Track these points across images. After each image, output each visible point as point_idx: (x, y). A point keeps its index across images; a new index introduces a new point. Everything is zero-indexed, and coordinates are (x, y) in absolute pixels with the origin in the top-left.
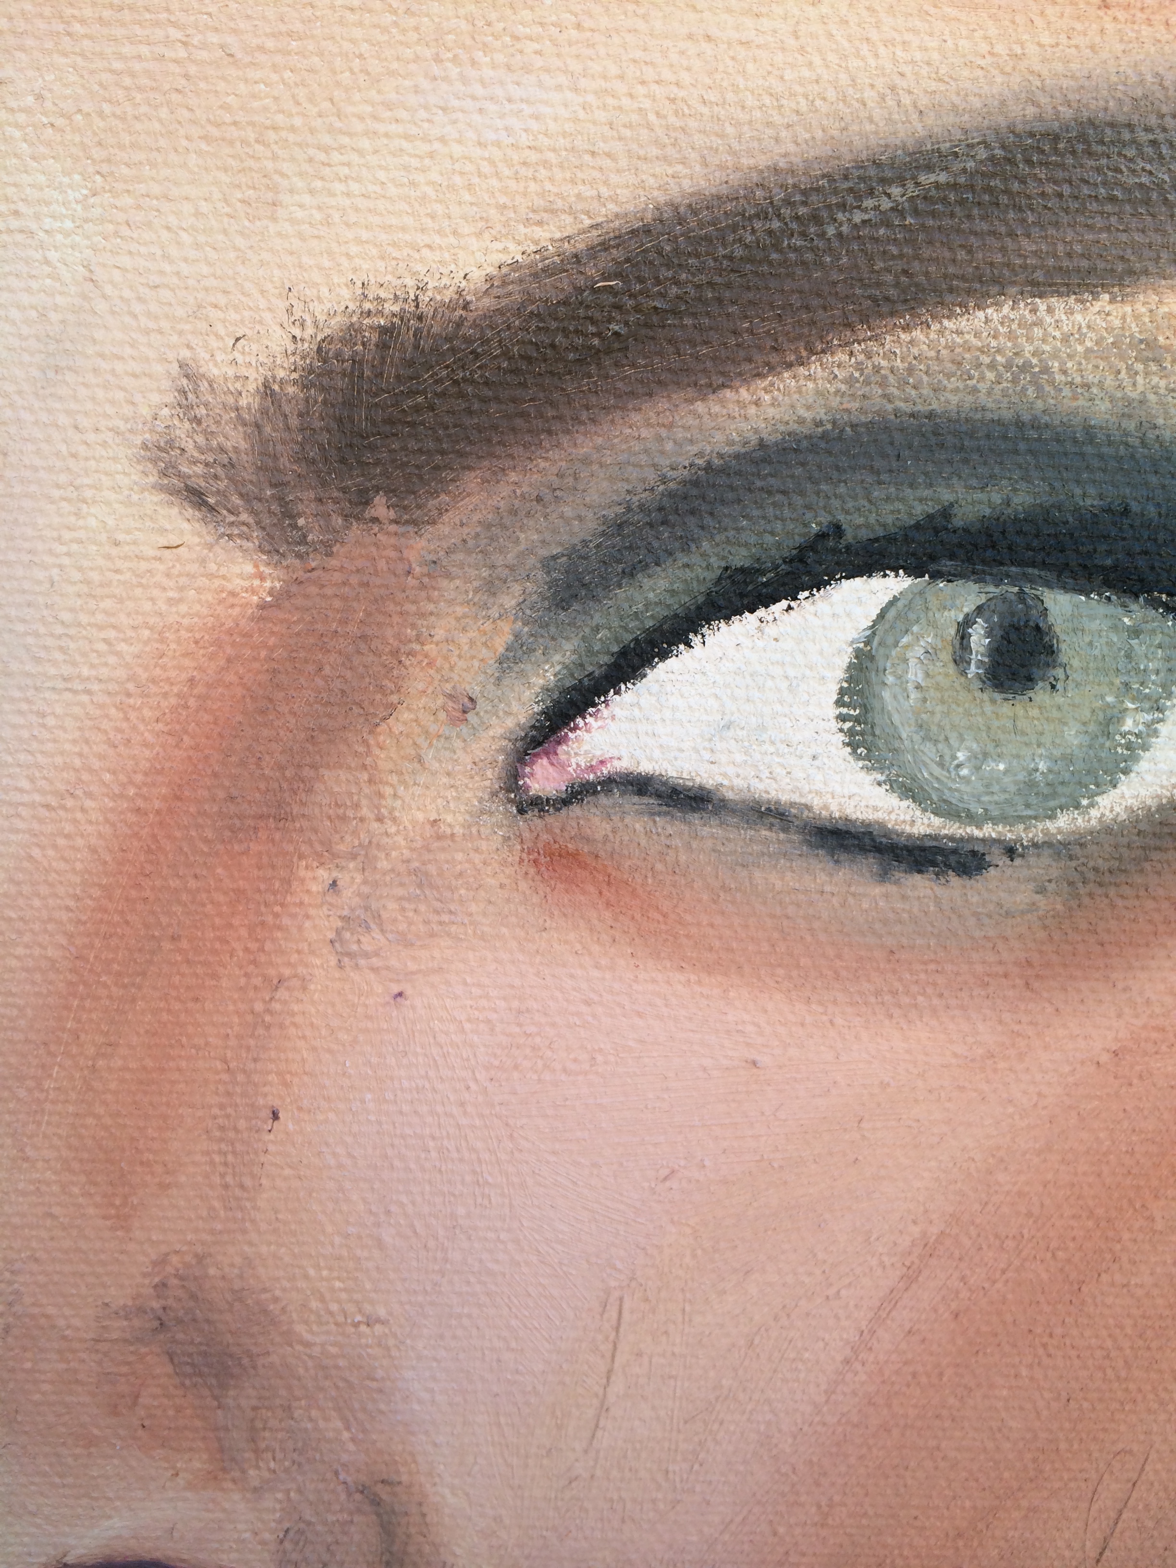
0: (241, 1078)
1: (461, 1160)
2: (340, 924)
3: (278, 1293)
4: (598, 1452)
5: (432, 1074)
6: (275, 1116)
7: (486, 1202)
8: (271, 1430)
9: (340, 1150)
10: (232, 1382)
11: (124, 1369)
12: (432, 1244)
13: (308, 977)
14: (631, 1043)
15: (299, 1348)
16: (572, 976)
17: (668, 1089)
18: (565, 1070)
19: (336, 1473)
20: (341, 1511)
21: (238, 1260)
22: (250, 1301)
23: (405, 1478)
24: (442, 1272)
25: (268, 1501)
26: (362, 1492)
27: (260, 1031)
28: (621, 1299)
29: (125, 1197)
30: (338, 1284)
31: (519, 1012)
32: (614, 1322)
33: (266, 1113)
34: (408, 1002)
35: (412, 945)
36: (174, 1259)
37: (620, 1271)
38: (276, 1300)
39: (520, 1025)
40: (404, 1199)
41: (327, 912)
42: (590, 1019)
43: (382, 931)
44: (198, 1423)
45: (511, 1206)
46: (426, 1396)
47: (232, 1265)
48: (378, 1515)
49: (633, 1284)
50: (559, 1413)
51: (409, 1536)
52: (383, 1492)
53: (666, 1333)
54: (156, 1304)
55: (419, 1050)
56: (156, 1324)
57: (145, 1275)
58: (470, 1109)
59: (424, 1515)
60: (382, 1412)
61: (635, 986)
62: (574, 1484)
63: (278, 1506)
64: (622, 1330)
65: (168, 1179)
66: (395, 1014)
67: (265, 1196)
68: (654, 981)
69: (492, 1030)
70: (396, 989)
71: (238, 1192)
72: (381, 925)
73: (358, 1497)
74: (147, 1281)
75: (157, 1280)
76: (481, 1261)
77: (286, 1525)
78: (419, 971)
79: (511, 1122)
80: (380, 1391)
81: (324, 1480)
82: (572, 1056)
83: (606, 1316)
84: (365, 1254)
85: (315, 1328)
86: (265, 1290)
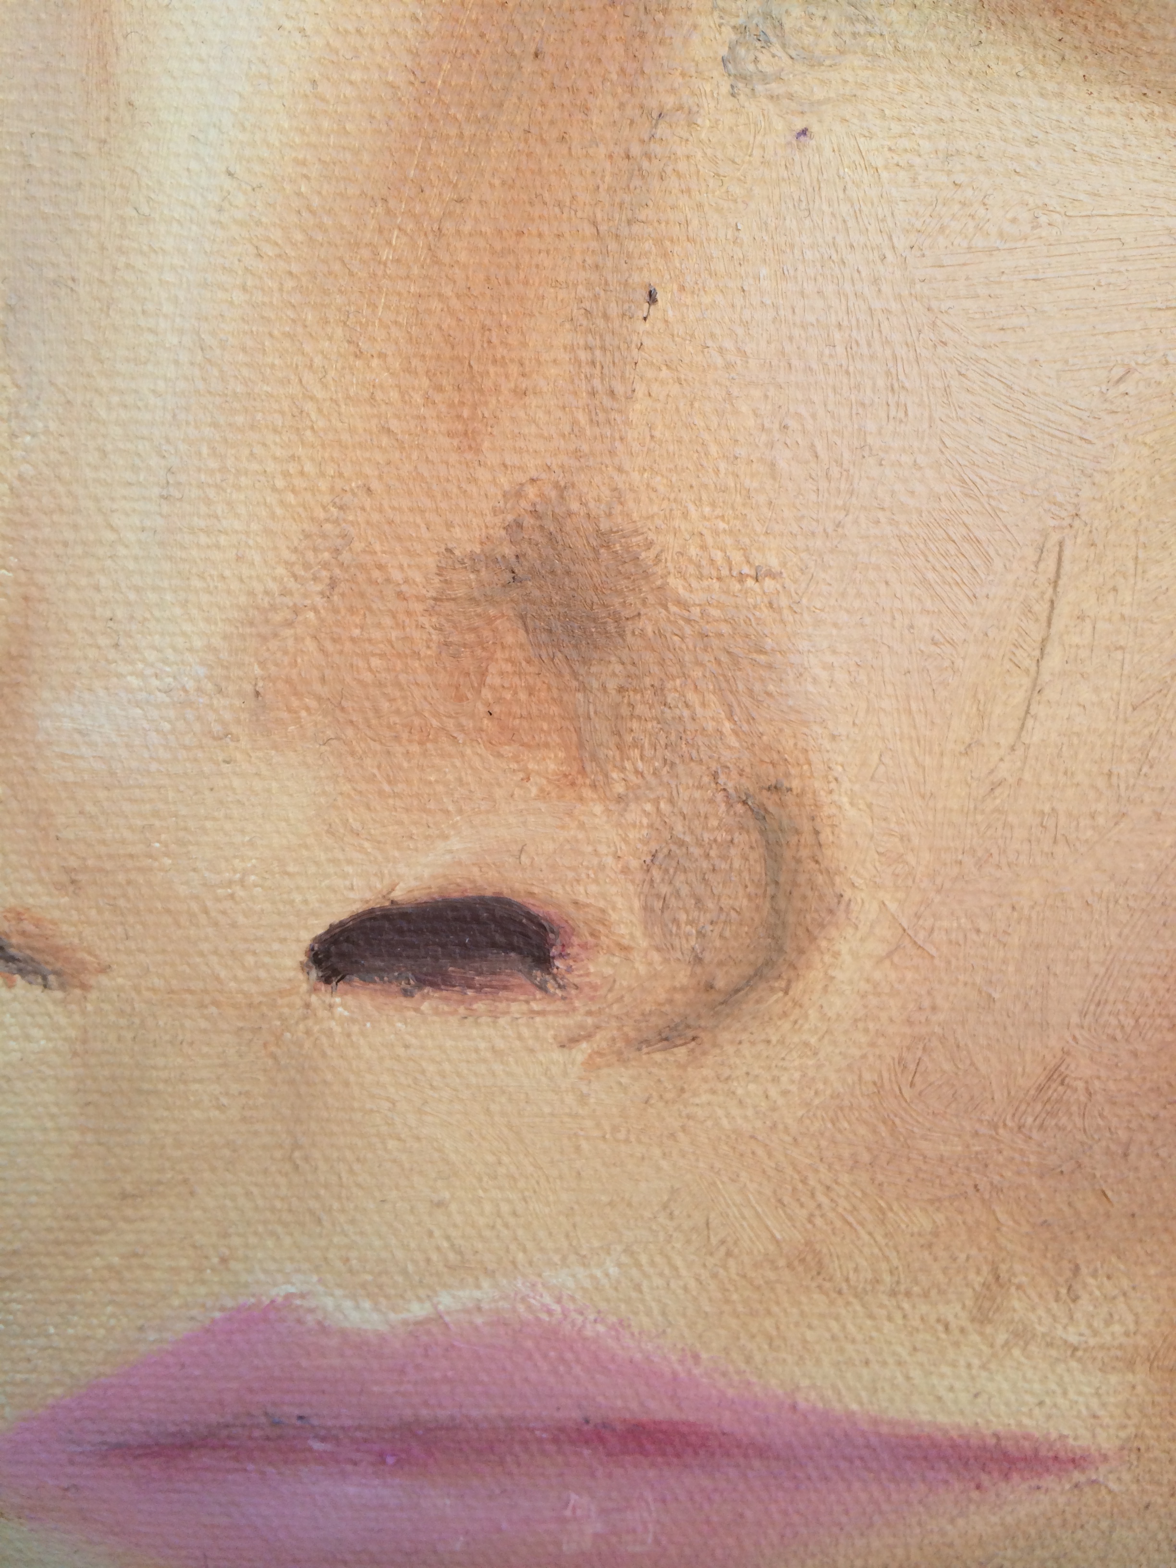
0: (613, 246)
1: (873, 357)
2: (733, 37)
3: (651, 536)
4: (1027, 747)
5: (841, 240)
6: (652, 297)
7: (901, 414)
8: (639, 718)
9: (728, 344)
10: (596, 655)
11: (470, 637)
12: (835, 471)
13: (695, 109)
14: (1082, 197)
15: (673, 609)
16: (1013, 106)
17: (1125, 259)
18: (1001, 235)
19: (715, 776)
20: (719, 828)
21: (606, 492)
22: (618, 547)
23: (795, 784)
24: (846, 509)
25: (633, 814)
26: (745, 803)
27: (636, 182)
28: (1061, 544)
29: (475, 406)
30: (722, 525)
31: (948, 156)
32: (1052, 575)
33: (642, 295)
34: (813, 143)
35: (821, 64)
36: (531, 492)
37: (1060, 505)
38: (650, 545)
39: (949, 173)
40: (802, 410)
41: (718, 21)
42: (1033, 164)
43: (784, 46)
44: (555, 710)
45: (931, 418)
46: (824, 675)
47: (598, 500)
48: (763, 832)
49: (1077, 523)
50: (981, 697)
51: (798, 861)
52: (770, 801)
53: (1115, 589)
54: (508, 551)
55: (825, 207)
56: (508, 576)
57: (495, 512)
58: (886, 288)
59: (817, 833)
60: (769, 694)
61: (1087, 120)
62: (998, 792)
63: (645, 821)
64: (1061, 582)
65: (524, 384)
66: (797, 158)
67: (638, 406)
68: (1110, 113)
69: (914, 180)
70: (799, 126)
71: (608, 402)
72: (782, 37)
73: (739, 808)
74: (498, 520)
75: (510, 518)
76: (893, 493)
77: (654, 846)
78: (828, 100)
79: (934, 304)
80: (770, 667)
81: (700, 787)
82: (1010, 215)
83: (1042, 566)
84: (755, 484)
85: (694, 584)
86: (636, 532)
